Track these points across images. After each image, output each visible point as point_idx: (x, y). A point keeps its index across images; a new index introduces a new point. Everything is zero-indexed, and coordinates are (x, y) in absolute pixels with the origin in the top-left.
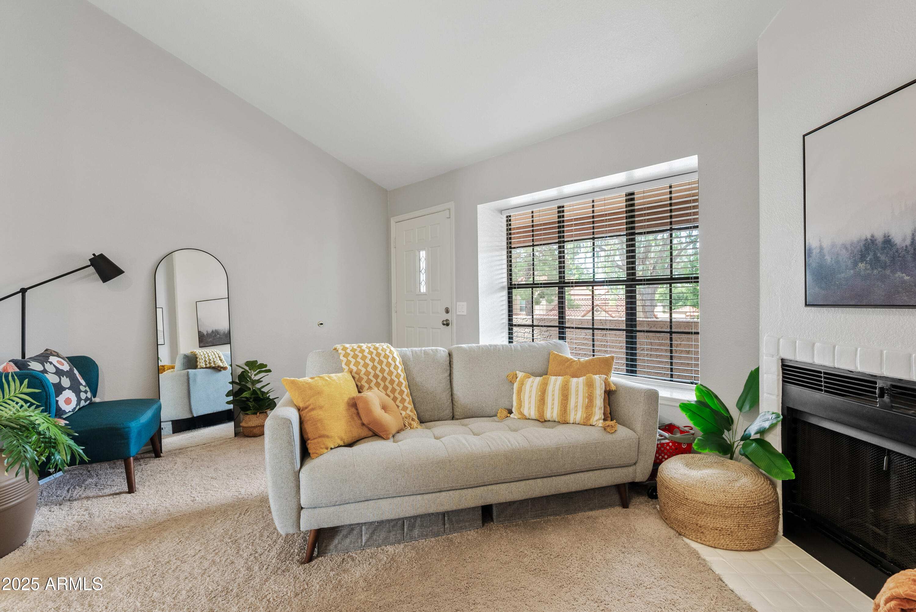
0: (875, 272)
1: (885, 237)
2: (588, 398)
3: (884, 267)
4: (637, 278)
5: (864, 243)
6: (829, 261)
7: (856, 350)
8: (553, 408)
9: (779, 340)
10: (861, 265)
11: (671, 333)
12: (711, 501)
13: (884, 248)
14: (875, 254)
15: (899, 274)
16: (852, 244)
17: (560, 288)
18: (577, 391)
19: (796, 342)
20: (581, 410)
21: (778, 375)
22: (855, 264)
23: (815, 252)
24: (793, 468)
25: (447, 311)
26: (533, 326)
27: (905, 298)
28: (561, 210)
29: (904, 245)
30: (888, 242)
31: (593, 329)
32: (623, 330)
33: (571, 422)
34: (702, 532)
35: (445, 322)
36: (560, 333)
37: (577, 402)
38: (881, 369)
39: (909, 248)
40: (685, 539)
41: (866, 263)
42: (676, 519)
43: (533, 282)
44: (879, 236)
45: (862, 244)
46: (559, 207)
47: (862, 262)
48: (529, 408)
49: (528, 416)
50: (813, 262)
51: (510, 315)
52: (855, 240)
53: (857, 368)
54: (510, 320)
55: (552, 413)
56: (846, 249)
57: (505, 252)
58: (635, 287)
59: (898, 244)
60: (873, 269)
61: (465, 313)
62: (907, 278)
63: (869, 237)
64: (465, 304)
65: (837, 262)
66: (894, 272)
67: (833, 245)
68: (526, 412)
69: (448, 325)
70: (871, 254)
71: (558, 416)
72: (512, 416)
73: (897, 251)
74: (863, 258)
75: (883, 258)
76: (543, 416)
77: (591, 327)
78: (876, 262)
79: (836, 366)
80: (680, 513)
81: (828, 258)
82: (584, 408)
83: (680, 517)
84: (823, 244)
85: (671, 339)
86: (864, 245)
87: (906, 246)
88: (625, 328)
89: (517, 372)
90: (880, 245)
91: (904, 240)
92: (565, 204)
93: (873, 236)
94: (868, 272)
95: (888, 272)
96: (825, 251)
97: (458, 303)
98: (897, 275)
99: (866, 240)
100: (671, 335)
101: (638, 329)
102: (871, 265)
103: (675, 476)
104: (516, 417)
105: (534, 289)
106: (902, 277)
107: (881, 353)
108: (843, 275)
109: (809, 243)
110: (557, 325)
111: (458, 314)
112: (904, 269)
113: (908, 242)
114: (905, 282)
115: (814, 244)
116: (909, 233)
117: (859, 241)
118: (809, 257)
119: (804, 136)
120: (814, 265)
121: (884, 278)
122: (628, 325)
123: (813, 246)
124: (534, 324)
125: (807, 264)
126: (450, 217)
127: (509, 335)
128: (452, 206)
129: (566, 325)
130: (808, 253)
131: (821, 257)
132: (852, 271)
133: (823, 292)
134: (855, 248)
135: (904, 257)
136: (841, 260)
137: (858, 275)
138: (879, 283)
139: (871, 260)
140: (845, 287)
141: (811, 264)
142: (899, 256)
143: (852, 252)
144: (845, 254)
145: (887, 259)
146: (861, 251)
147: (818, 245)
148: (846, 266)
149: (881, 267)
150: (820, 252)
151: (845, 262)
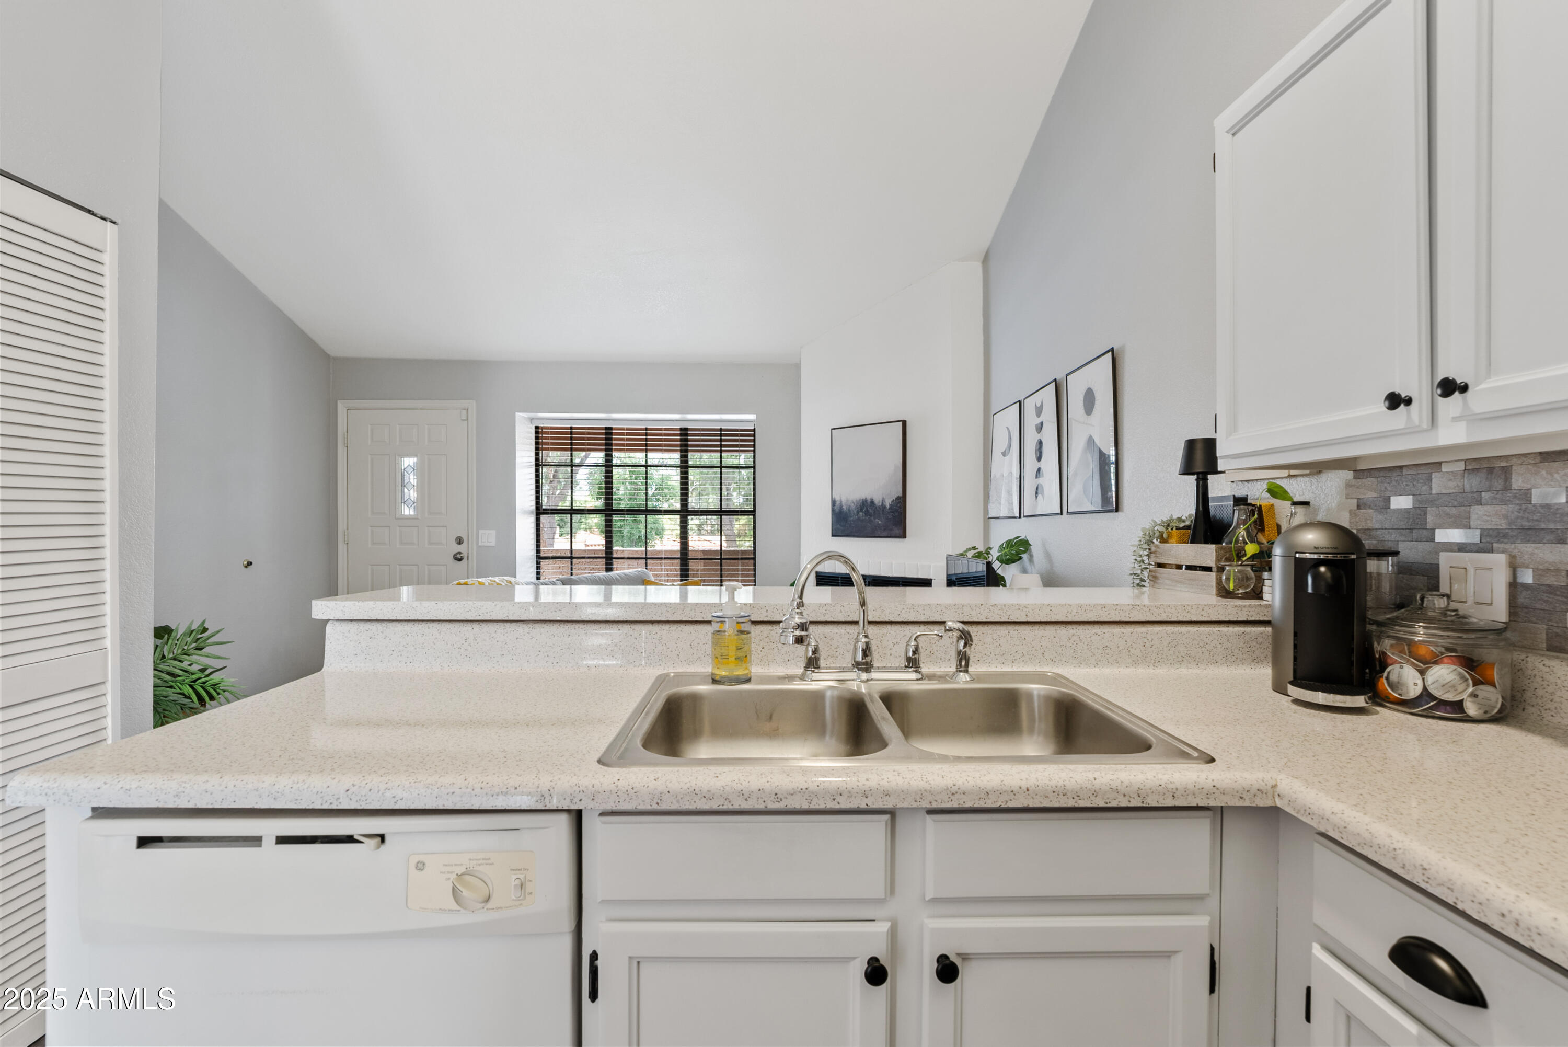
0: (867, 518)
1: (871, 499)
3: (871, 516)
4: (689, 509)
6: (845, 510)
7: (858, 562)
10: (861, 514)
13: (871, 506)
14: (867, 509)
15: (877, 520)
16: (856, 501)
17: (606, 515)
22: (858, 513)
23: (838, 503)
25: (460, 541)
26: (571, 558)
27: (879, 533)
28: (608, 431)
30: (872, 502)
31: (646, 559)
32: (677, 559)
35: (459, 556)
36: (607, 564)
38: (869, 571)
41: (863, 513)
43: (572, 508)
44: (869, 498)
46: (607, 429)
47: (861, 512)
50: (837, 509)
51: (538, 546)
52: (858, 499)
54: (538, 551)
56: (854, 503)
57: (533, 470)
58: (688, 518)
59: (876, 504)
61: (493, 544)
63: (864, 498)
64: (493, 532)
65: (849, 510)
66: (875, 519)
67: (847, 501)
69: (460, 560)
70: (865, 508)
73: (876, 508)
74: (861, 510)
75: (870, 511)
77: (644, 556)
78: (867, 513)
81: (844, 507)
84: (842, 498)
85: (721, 565)
86: (862, 502)
87: (880, 506)
88: (678, 557)
90: (869, 503)
92: (613, 426)
93: (866, 498)
94: (864, 518)
95: (872, 518)
96: (843, 503)
97: (481, 532)
99: (863, 500)
100: (721, 560)
101: (690, 557)
102: (865, 514)
105: (573, 515)
106: (878, 522)
107: (869, 562)
108: (852, 518)
109: (834, 496)
110: (604, 555)
111: (480, 544)
112: (879, 518)
113: (880, 504)
114: (879, 524)
115: (837, 498)
116: (881, 500)
117: (860, 500)
118: (834, 506)
119: (832, 429)
120: (837, 510)
121: (870, 521)
122: (681, 554)
123: (837, 499)
124: (573, 555)
125: (833, 510)
126: (467, 420)
127: (537, 569)
128: (472, 405)
129: (615, 555)
130: (834, 503)
131: (841, 507)
132: (856, 517)
133: (842, 528)
134: (858, 504)
135: (879, 511)
136: (851, 509)
137: (859, 519)
138: (868, 524)
139: (865, 511)
140: (853, 525)
141: (835, 510)
142: (877, 511)
143: (857, 506)
144: (853, 506)
145: (872, 511)
146: (861, 506)
147: (839, 499)
148: (854, 513)
149: (869, 515)
150: (840, 503)
151: (853, 511)
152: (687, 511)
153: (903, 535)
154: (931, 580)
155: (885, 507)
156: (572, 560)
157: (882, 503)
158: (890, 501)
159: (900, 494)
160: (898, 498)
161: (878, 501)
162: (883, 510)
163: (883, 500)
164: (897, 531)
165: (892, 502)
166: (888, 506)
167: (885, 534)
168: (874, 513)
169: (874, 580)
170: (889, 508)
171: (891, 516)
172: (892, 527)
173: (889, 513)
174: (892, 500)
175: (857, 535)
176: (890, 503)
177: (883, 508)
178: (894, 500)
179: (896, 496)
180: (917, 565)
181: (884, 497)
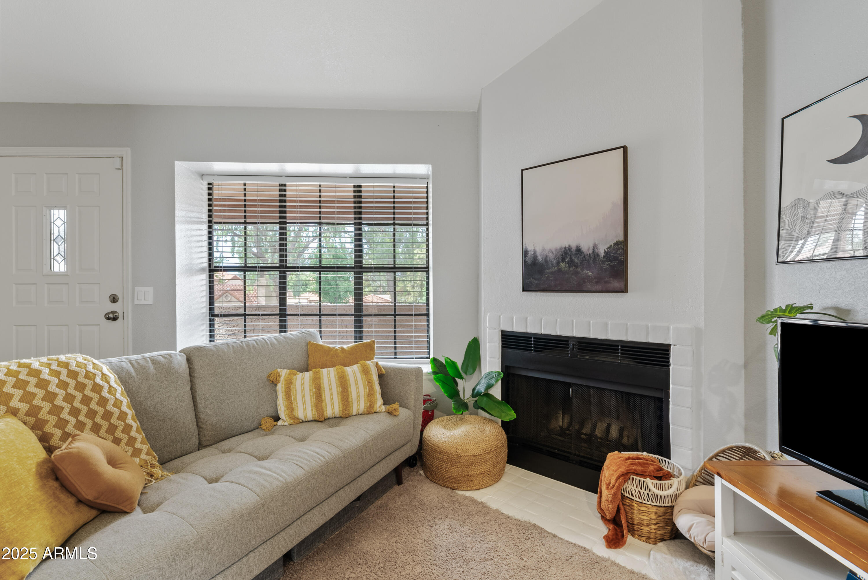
0: (572, 268)
1: (577, 247)
2: (368, 385)
3: (577, 266)
4: (364, 266)
5: (563, 249)
6: (540, 261)
7: (557, 320)
8: (332, 404)
9: (500, 316)
10: (562, 264)
11: (395, 315)
12: (479, 452)
13: (576, 254)
14: (571, 258)
15: (585, 271)
16: (556, 250)
17: (280, 272)
18: (356, 380)
19: (513, 318)
20: (363, 399)
21: (499, 343)
22: (558, 263)
23: (530, 253)
24: (514, 410)
25: (114, 299)
26: (245, 315)
27: (589, 286)
28: (282, 188)
29: (588, 253)
30: (579, 250)
31: (320, 315)
32: (352, 315)
33: (354, 414)
34: (472, 481)
35: (111, 316)
36: (281, 321)
37: (358, 392)
38: (573, 331)
39: (591, 255)
40: (457, 491)
41: (565, 263)
42: (450, 477)
43: (246, 265)
44: (574, 245)
45: (563, 250)
46: (280, 185)
47: (563, 262)
48: (305, 410)
49: (303, 419)
50: (529, 259)
51: (211, 303)
52: (558, 247)
53: (557, 333)
54: (211, 309)
55: (333, 409)
56: (552, 252)
57: (205, 227)
58: (362, 274)
59: (585, 252)
60: (569, 267)
61: (150, 302)
62: (590, 274)
63: (567, 246)
64: (151, 290)
65: (546, 261)
66: (582, 269)
67: (544, 250)
68: (301, 415)
69: (115, 319)
70: (569, 257)
71: (340, 410)
72: (280, 423)
73: (584, 257)
74: (563, 260)
75: (576, 260)
76: (323, 415)
77: (318, 313)
78: (571, 263)
79: (543, 333)
80: (455, 471)
81: (540, 258)
82: (366, 397)
83: (454, 474)
84: (536, 248)
85: (395, 321)
86: (564, 251)
87: (590, 254)
88: (353, 313)
89: (279, 370)
90: (574, 252)
91: (589, 250)
92: (287, 183)
93: (569, 246)
94: (567, 269)
95: (579, 269)
96: (538, 253)
97: (136, 289)
98: (584, 272)
99: (565, 248)
100: (395, 317)
101: (364, 313)
102: (568, 264)
103: (445, 440)
104: (286, 424)
105: (246, 273)
106: (588, 273)
107: (573, 321)
108: (550, 270)
109: (526, 246)
110: (278, 312)
111: (135, 303)
112: (589, 268)
113: (591, 251)
114: (589, 276)
115: (530, 247)
116: (591, 246)
117: (561, 249)
118: (526, 256)
119: (522, 170)
120: (529, 262)
121: (576, 273)
122: (355, 310)
123: (529, 249)
124: (247, 312)
125: (524, 262)
126: (122, 169)
127: (210, 327)
128: (126, 152)
129: (288, 312)
130: (525, 253)
131: (535, 257)
132: (556, 268)
133: (536, 282)
134: (558, 252)
135: (588, 260)
136: (549, 260)
137: (560, 270)
138: (573, 276)
139: (568, 261)
140: (551, 278)
141: (527, 261)
142: (585, 260)
143: (556, 255)
144: (551, 256)
145: (578, 261)
146: (562, 255)
147: (533, 249)
148: (552, 264)
149: (575, 266)
150: (534, 254)
151: (552, 262)
152: (361, 267)
153: (624, 290)
154: (669, 345)
155: (598, 255)
156: (245, 317)
157: (594, 250)
158: (604, 247)
159: (621, 239)
160: (617, 243)
161: (586, 246)
162: (595, 259)
163: (595, 247)
164: (616, 284)
165: (608, 248)
166: (602, 254)
167: (598, 287)
168: (581, 263)
169: (579, 342)
170: (604, 256)
171: (607, 265)
172: (606, 279)
173: (603, 262)
174: (608, 246)
175: (557, 289)
176: (605, 250)
177: (594, 256)
178: (611, 246)
179: (615, 241)
180: (647, 327)
181: (597, 243)
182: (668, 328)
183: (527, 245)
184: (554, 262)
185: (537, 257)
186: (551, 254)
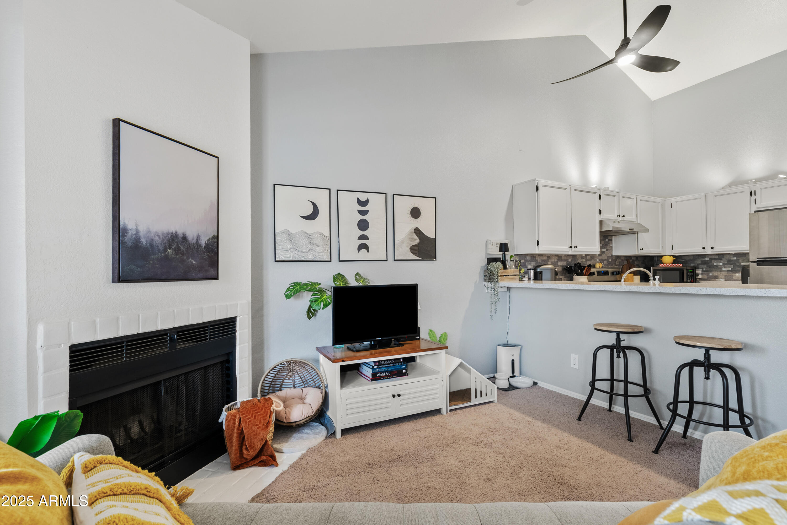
0: (178, 257)
1: (183, 234)
3: (183, 254)
6: (144, 244)
7: (157, 313)
9: (69, 323)
10: (169, 251)
13: (182, 242)
14: (178, 245)
16: (163, 234)
22: (165, 249)
23: (131, 233)
27: (193, 274)
29: (193, 242)
30: (184, 238)
38: (174, 322)
39: (195, 245)
41: (172, 250)
44: (180, 232)
45: (170, 235)
47: (170, 248)
50: (128, 240)
52: (165, 232)
53: (157, 327)
56: (159, 237)
59: (190, 241)
60: (176, 255)
62: (194, 262)
63: (174, 232)
65: (152, 245)
66: (188, 259)
67: (148, 231)
70: (176, 244)
73: (189, 245)
74: (170, 246)
75: (182, 248)
78: (178, 250)
79: (140, 332)
81: (143, 240)
84: (139, 228)
86: (171, 237)
87: (194, 244)
90: (180, 239)
91: (193, 239)
93: (176, 232)
94: (174, 256)
95: (185, 257)
96: (141, 234)
98: (189, 260)
99: (172, 233)
102: (175, 251)
106: (192, 262)
107: (174, 311)
108: (156, 256)
112: (193, 257)
114: (193, 265)
116: (195, 236)
117: (167, 233)
118: (124, 236)
120: (129, 244)
121: (183, 261)
123: (129, 227)
131: (137, 239)
132: (163, 254)
133: (139, 269)
134: (165, 237)
135: (193, 250)
136: (154, 244)
137: (166, 257)
138: (180, 264)
139: (175, 247)
140: (157, 266)
141: (126, 243)
142: (190, 249)
143: (163, 240)
144: (157, 240)
145: (184, 249)
146: (169, 241)
147: (134, 227)
148: (159, 250)
149: (181, 254)
150: (136, 234)
151: (158, 246)
153: (216, 278)
154: (235, 317)
157: (197, 240)
158: (206, 239)
159: (216, 235)
160: (214, 237)
161: (191, 235)
162: (198, 248)
163: (198, 237)
165: (208, 240)
166: (203, 245)
167: (200, 275)
168: (187, 251)
169: (178, 332)
170: (204, 247)
171: (207, 255)
172: (206, 268)
173: (204, 252)
174: (208, 238)
175: (163, 278)
176: (205, 242)
177: (197, 246)
178: (210, 239)
179: (212, 235)
180: (227, 305)
181: (200, 234)
182: (237, 304)
183: (127, 222)
184: (161, 248)
185: (140, 238)
186: (157, 238)
